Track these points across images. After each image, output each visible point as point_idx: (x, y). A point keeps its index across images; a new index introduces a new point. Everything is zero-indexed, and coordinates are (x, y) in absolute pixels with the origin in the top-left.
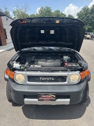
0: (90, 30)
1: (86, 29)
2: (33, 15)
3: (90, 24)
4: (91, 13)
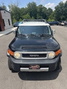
0: (64, 19)
2: (23, 8)
3: (64, 15)
4: (65, 7)
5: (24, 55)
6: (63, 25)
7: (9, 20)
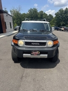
0: (64, 25)
1: (61, 24)
2: (25, 14)
3: (64, 21)
4: (65, 14)
5: (27, 43)
6: (63, 30)
7: (10, 23)
